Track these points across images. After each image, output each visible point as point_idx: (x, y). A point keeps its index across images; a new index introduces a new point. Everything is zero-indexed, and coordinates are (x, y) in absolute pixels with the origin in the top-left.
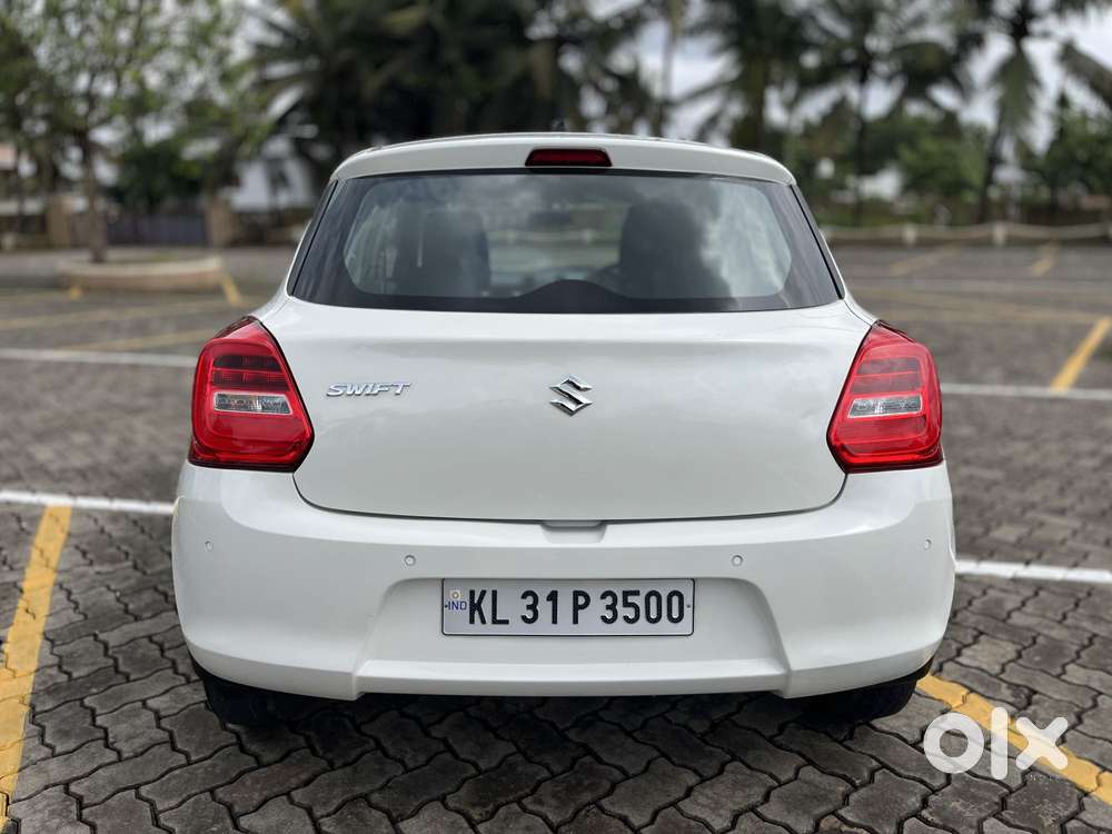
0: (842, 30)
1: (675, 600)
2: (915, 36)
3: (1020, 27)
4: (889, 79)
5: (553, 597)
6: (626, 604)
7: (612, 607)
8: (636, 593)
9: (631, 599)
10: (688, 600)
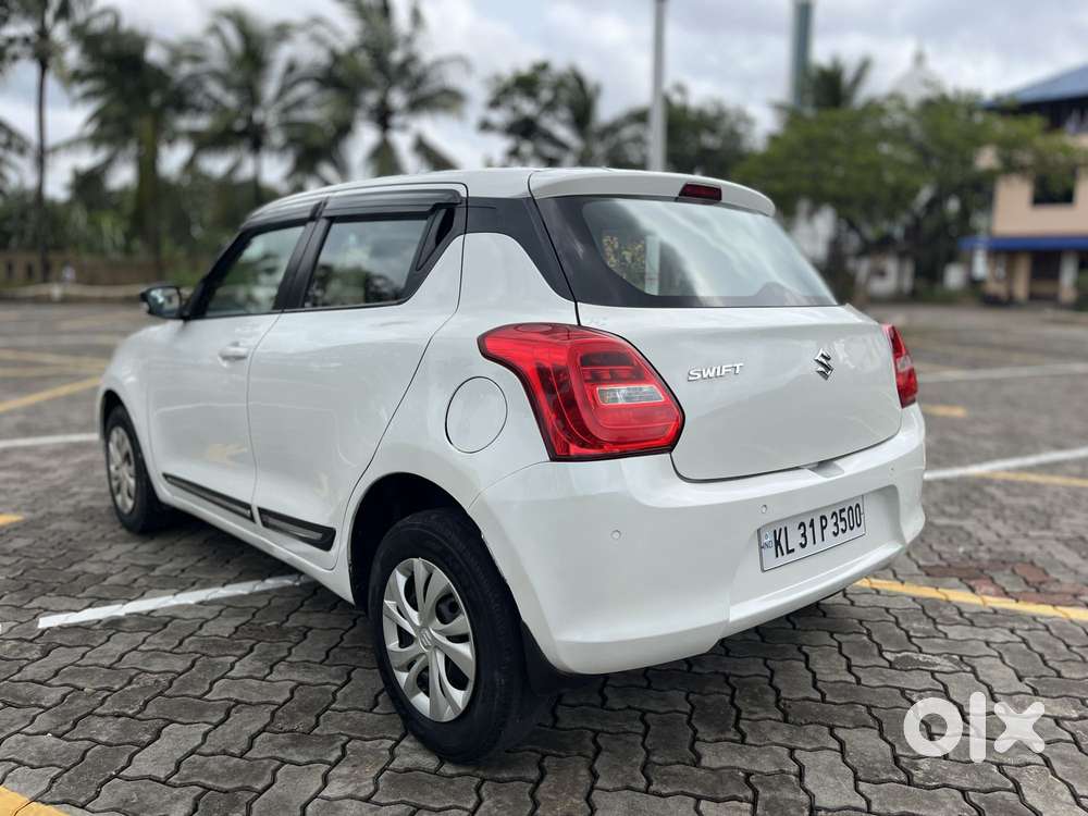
0: (231, 100)
1: (858, 510)
2: (298, 115)
3: (383, 117)
4: (282, 150)
5: (812, 524)
7: (836, 524)
8: (844, 510)
9: (842, 515)
10: (862, 509)
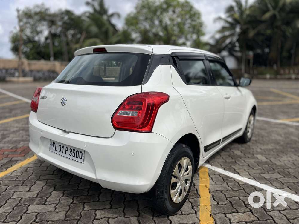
1: (81, 153)
5: (63, 147)
6: (73, 152)
7: (71, 152)
8: (75, 150)
9: (74, 151)
10: (83, 155)
